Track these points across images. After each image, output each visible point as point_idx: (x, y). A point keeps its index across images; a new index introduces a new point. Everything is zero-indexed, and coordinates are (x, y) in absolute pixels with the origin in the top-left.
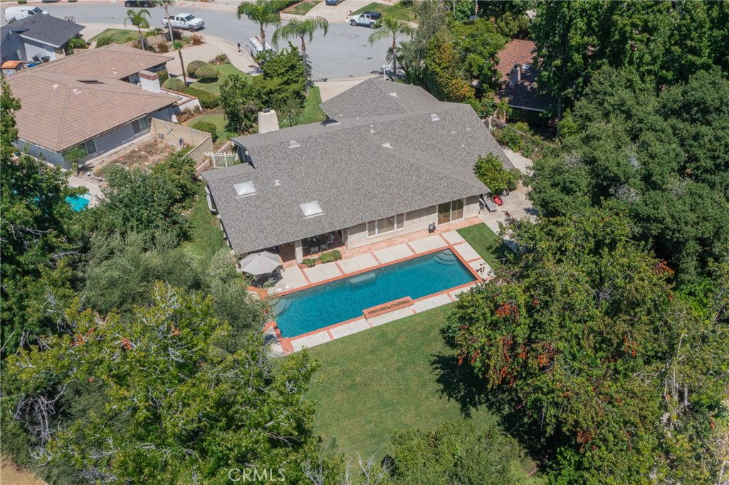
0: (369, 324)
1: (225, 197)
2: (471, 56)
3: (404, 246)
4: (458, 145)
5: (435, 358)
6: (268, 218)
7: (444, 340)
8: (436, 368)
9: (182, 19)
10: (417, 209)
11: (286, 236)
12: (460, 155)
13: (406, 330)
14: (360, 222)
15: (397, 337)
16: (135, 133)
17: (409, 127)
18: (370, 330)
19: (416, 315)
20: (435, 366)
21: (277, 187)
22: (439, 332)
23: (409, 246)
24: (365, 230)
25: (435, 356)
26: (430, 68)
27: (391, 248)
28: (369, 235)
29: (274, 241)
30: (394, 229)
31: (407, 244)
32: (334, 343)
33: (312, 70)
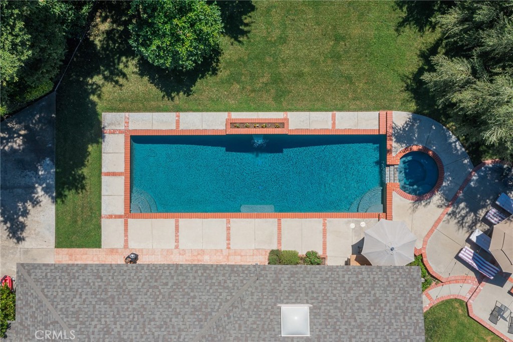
5: (241, 39)
7: (220, 58)
8: (246, 25)
20: (246, 29)
22: (219, 72)
25: (240, 42)
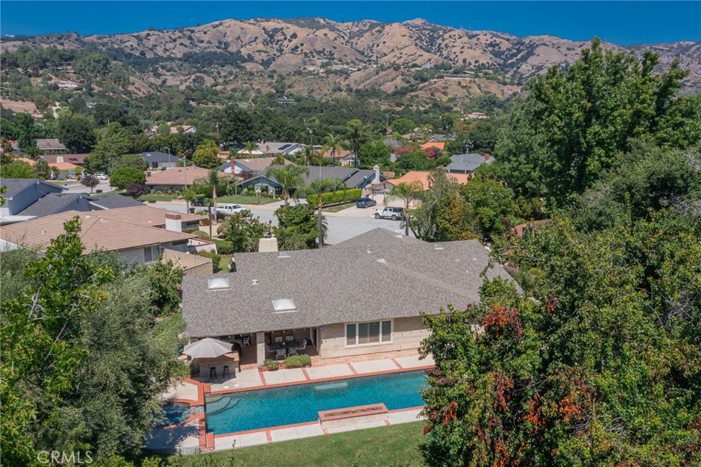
0: (324, 430)
1: (195, 289)
2: (481, 209)
3: (389, 361)
4: (463, 270)
6: (232, 309)
9: (230, 208)
10: (406, 316)
11: (246, 326)
12: (463, 279)
13: (371, 442)
14: (337, 321)
15: (357, 448)
16: (145, 261)
17: (409, 252)
18: (322, 436)
19: (389, 427)
21: (253, 287)
22: (418, 448)
23: (395, 362)
24: (343, 336)
26: (441, 226)
27: (373, 362)
28: (348, 344)
29: (231, 329)
30: (378, 340)
31: (393, 359)
32: (270, 446)
33: (327, 231)
